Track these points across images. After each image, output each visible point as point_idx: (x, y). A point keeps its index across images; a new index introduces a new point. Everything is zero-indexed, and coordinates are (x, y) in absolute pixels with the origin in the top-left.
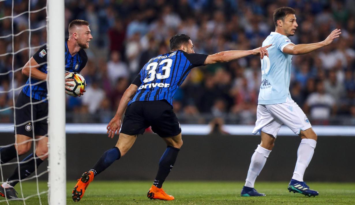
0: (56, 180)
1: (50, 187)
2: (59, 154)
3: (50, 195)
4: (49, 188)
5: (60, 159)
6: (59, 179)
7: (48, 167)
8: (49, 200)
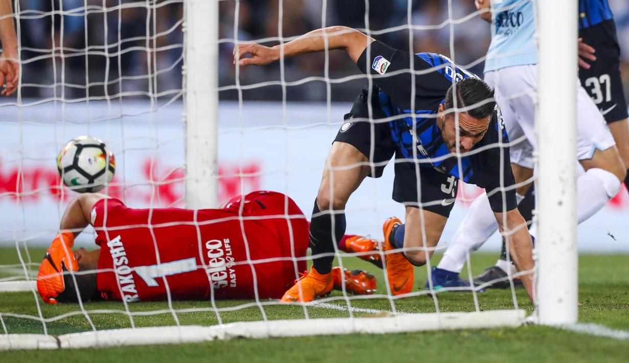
0: (554, 243)
1: (538, 260)
2: (561, 180)
3: (537, 279)
4: (536, 262)
5: (563, 192)
6: (562, 239)
7: (534, 212)
8: (536, 292)
